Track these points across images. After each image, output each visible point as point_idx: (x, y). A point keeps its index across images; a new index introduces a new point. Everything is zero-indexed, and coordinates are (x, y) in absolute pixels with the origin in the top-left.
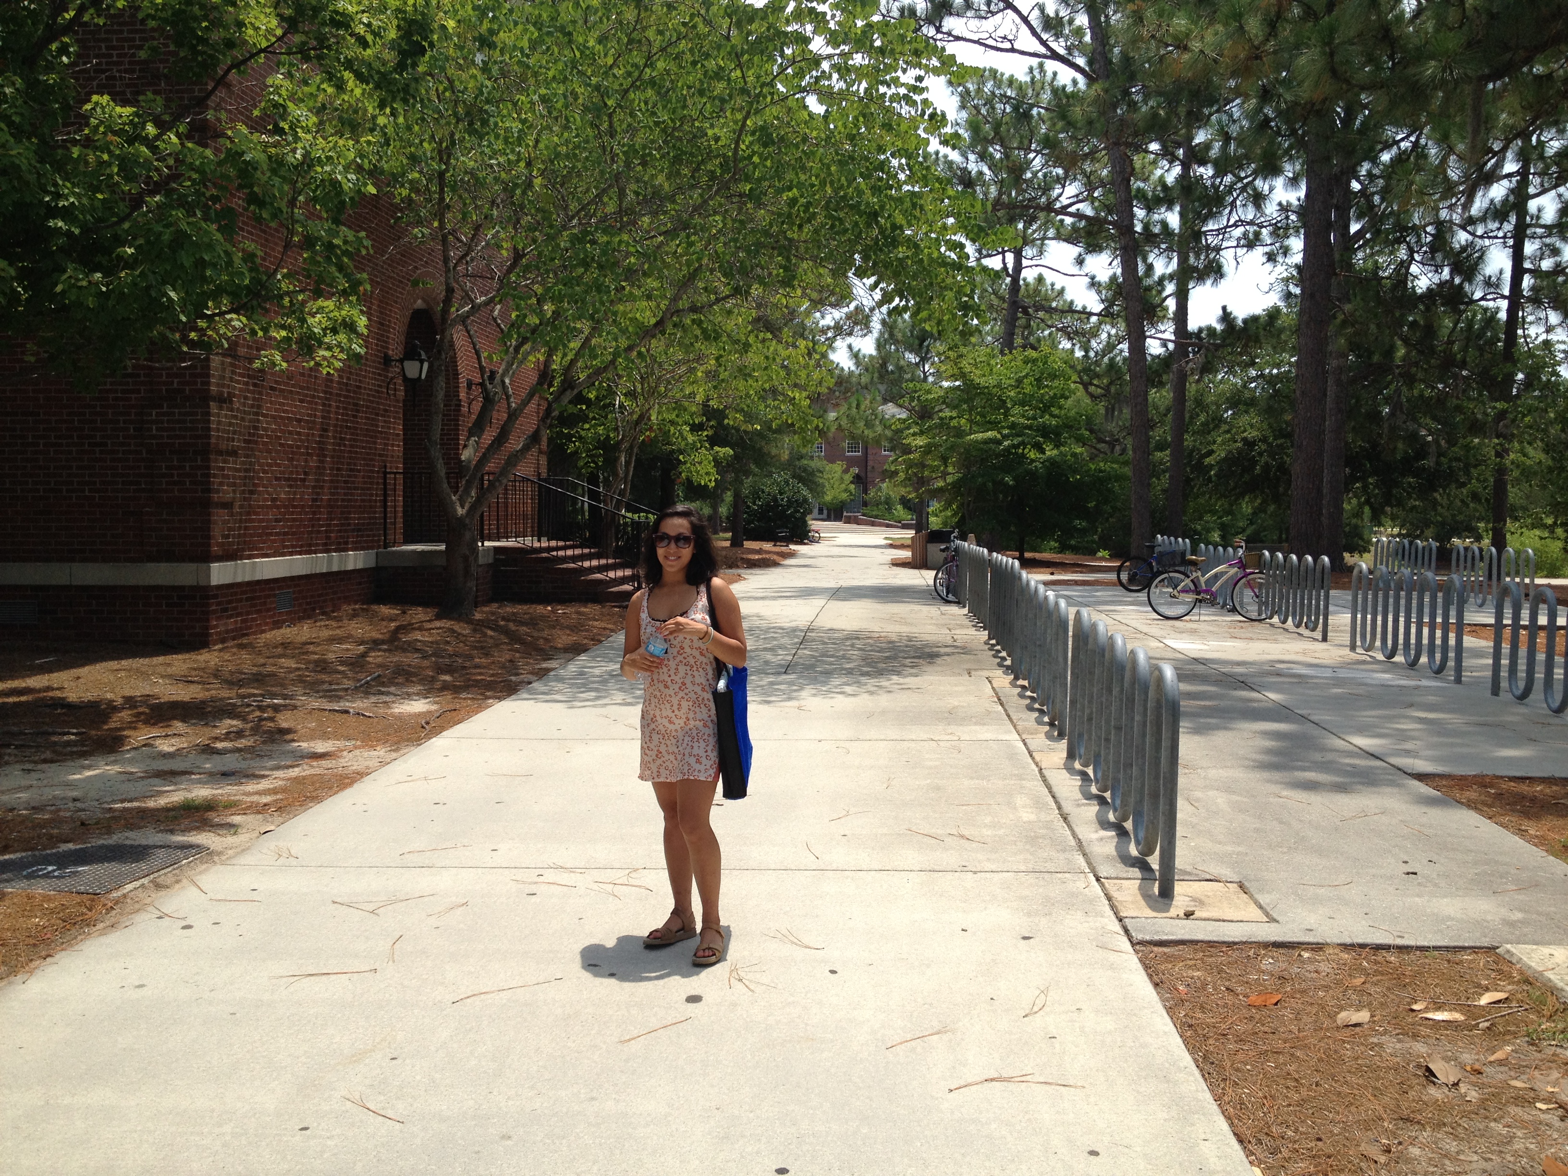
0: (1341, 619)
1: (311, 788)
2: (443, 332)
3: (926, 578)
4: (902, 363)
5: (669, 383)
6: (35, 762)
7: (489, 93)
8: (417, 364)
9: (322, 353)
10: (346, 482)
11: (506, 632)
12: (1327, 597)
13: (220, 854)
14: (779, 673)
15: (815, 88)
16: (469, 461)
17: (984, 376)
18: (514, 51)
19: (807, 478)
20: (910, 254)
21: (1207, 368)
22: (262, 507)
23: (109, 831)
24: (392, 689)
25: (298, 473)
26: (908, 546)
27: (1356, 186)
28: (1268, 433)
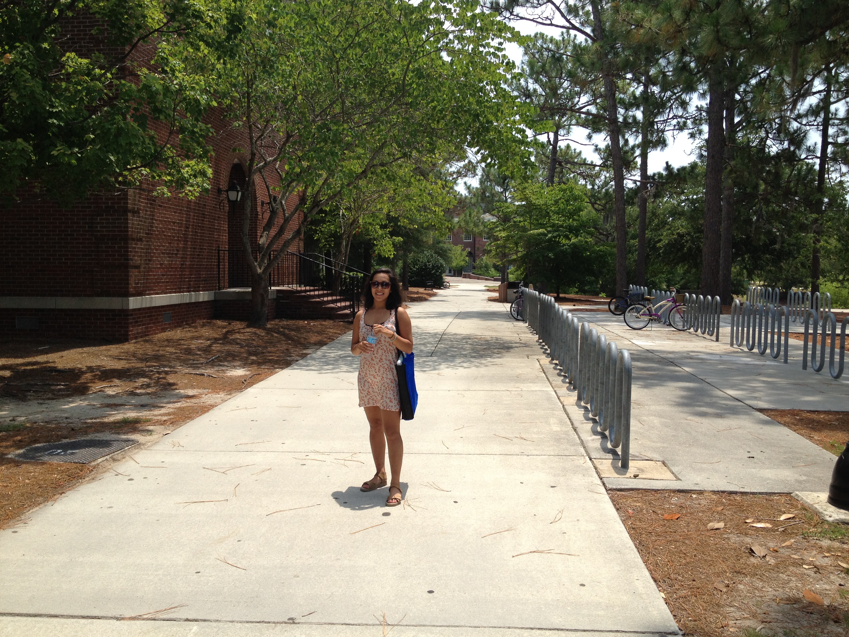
0: (726, 330)
1: (187, 413)
2: (249, 177)
3: (506, 307)
4: (493, 191)
5: (368, 203)
6: (44, 399)
7: (273, 51)
8: (236, 193)
9: (189, 188)
10: (198, 255)
11: (283, 334)
12: (719, 318)
13: (144, 444)
14: (428, 356)
15: (446, 48)
16: (264, 244)
17: (538, 199)
18: (286, 28)
19: (443, 253)
20: (496, 136)
21: (657, 195)
22: (156, 268)
23: (86, 433)
24: (226, 363)
25: (173, 250)
26: (497, 291)
27: (738, 97)
28: (691, 230)
